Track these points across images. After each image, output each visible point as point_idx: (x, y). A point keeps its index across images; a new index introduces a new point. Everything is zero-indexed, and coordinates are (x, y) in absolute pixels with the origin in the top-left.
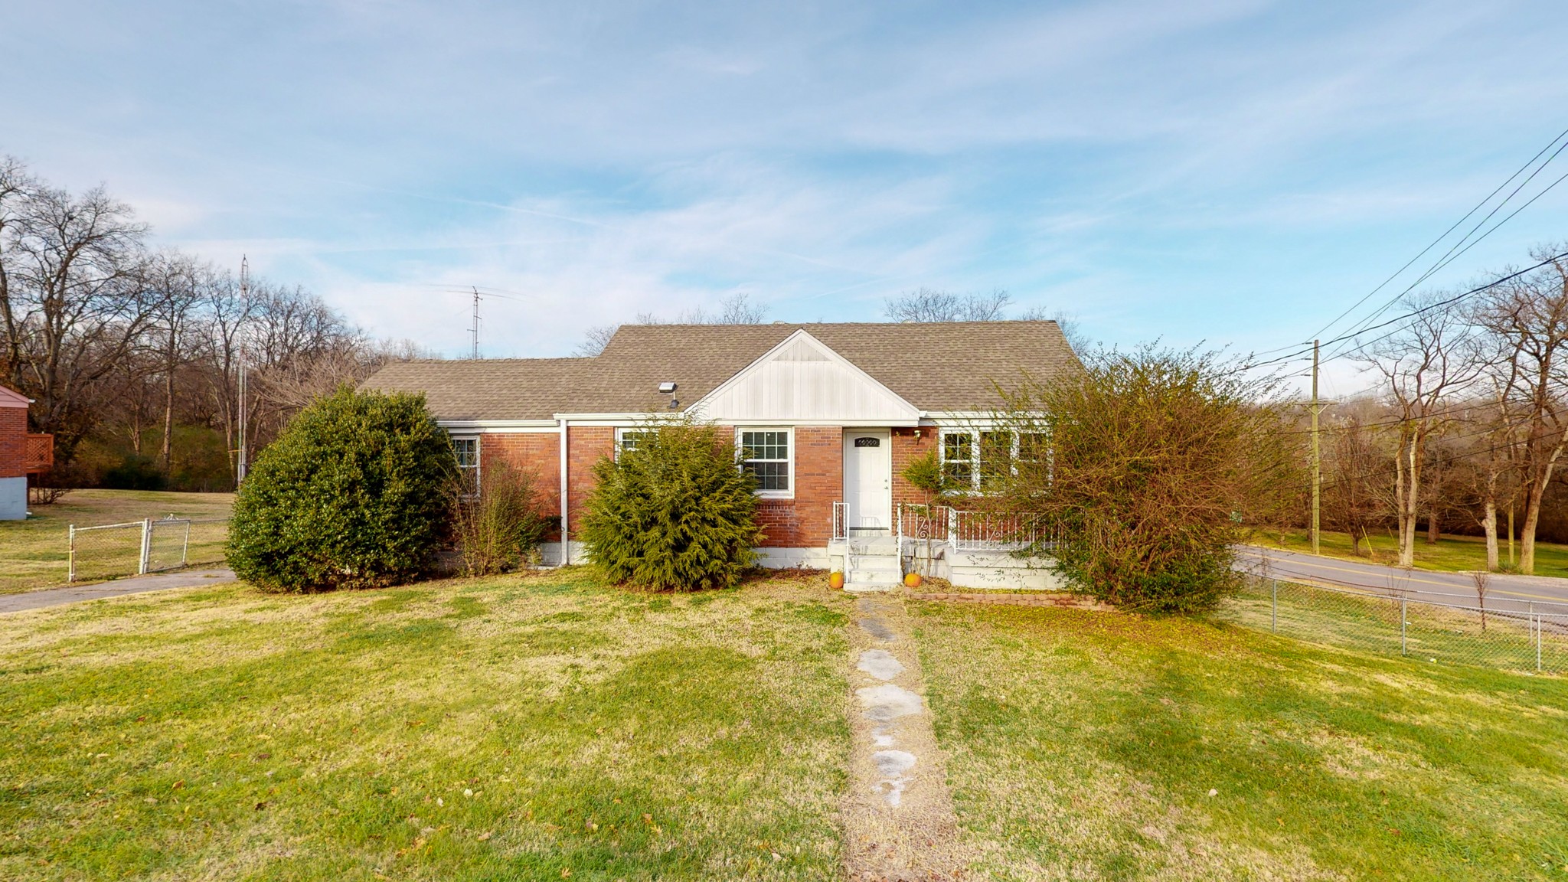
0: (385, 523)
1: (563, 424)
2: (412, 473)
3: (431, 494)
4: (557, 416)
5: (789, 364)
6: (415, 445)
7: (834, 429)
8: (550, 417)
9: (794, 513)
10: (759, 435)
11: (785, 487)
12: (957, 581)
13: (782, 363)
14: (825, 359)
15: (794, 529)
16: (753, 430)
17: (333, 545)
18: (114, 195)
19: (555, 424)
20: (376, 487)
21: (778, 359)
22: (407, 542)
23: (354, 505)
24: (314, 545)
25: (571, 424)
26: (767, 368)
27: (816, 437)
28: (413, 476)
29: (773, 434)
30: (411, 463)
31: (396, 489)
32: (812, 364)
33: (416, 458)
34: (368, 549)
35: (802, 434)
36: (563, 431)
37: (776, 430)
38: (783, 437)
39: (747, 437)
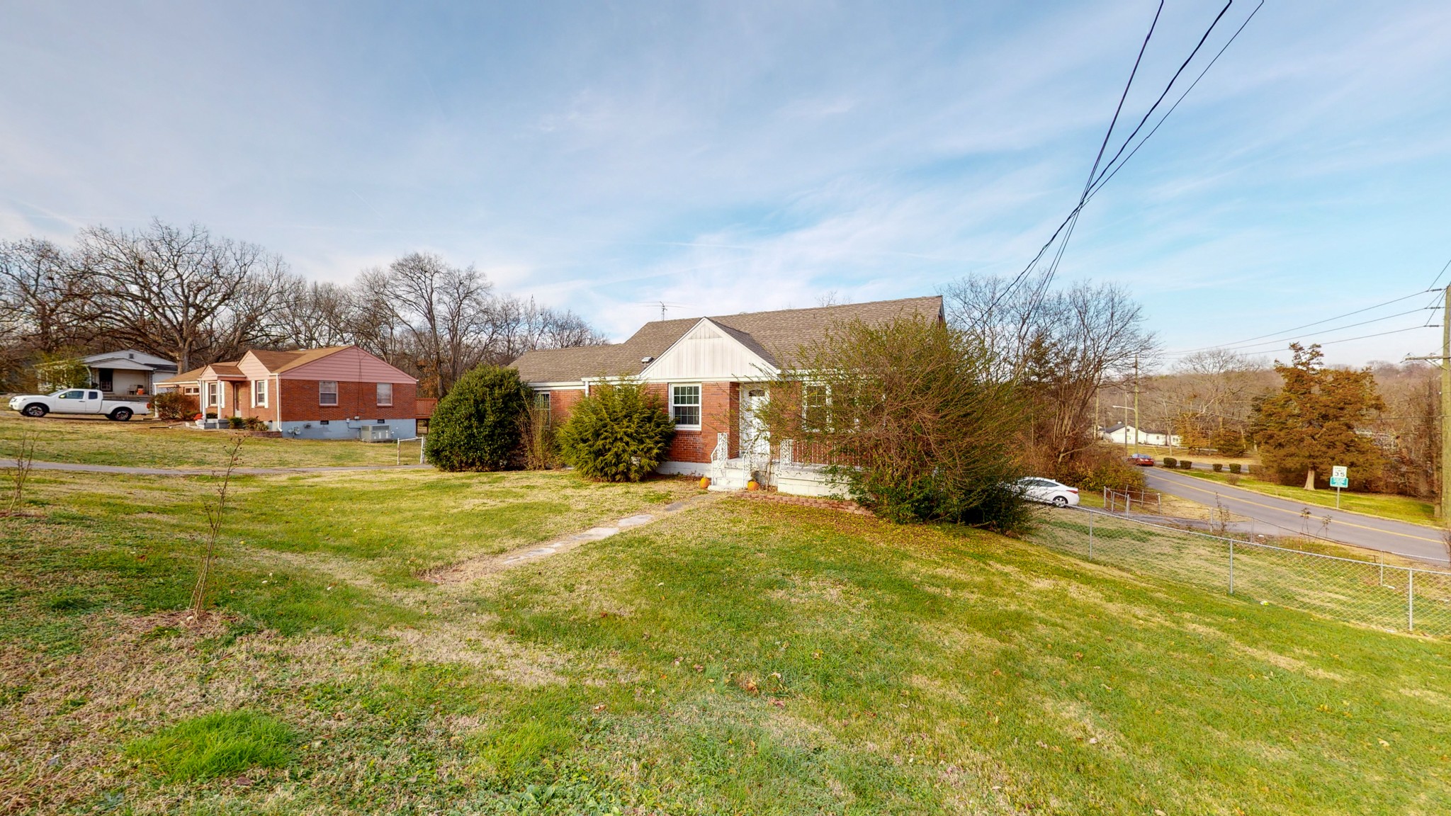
0: (485, 437)
1: (587, 384)
2: (501, 411)
3: (511, 423)
4: (583, 379)
5: (698, 341)
6: (504, 397)
7: (725, 383)
8: (580, 380)
9: (700, 439)
10: (683, 389)
11: (698, 423)
12: (781, 489)
13: (694, 341)
14: (719, 337)
15: (701, 451)
16: (680, 386)
17: (460, 447)
18: (478, 270)
19: (582, 384)
20: (481, 416)
21: (691, 338)
22: (496, 448)
23: (470, 427)
24: (452, 446)
25: (591, 384)
26: (685, 345)
27: (714, 389)
28: (501, 413)
29: (691, 388)
30: (500, 405)
31: (490, 419)
32: (712, 340)
33: (503, 403)
34: (477, 450)
35: (706, 386)
36: (586, 388)
37: (693, 385)
38: (696, 389)
39: (676, 390)
